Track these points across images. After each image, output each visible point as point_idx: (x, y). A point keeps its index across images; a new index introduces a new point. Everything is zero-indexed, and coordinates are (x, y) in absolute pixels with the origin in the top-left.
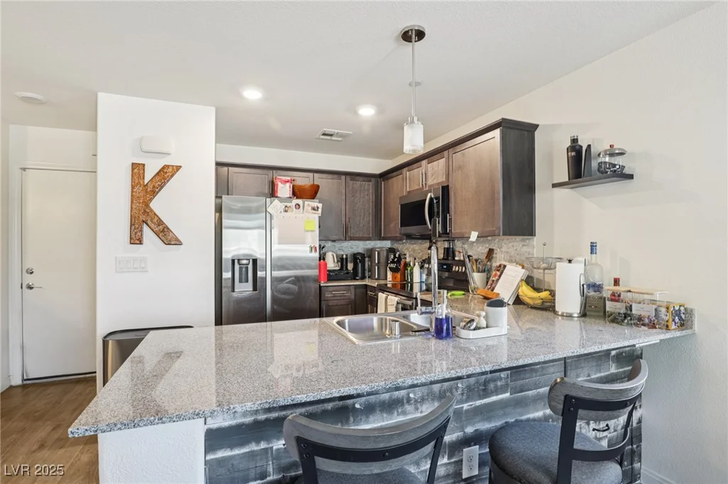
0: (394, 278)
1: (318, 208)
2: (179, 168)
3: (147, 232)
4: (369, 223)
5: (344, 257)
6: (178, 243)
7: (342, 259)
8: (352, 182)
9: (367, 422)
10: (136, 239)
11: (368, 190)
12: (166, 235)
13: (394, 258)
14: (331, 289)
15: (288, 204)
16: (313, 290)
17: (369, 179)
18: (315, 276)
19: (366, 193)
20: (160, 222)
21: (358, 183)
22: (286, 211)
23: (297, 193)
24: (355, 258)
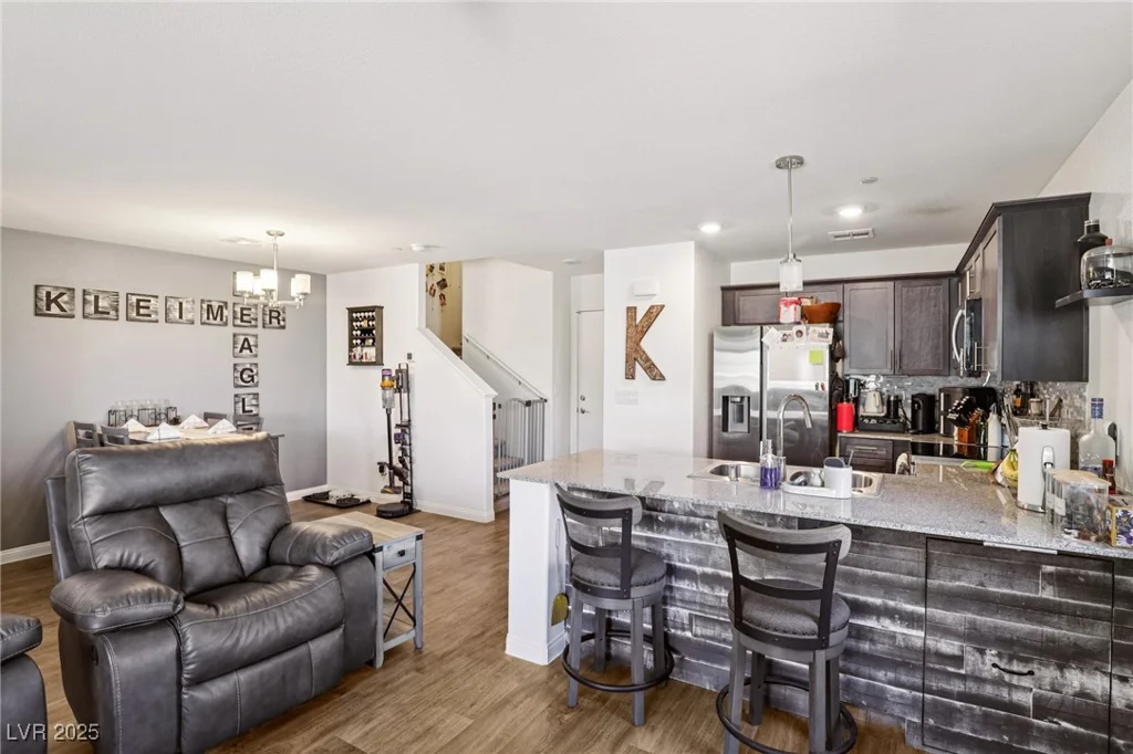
0: (960, 435)
1: (828, 334)
2: (662, 307)
3: (639, 370)
4: (937, 348)
5: (892, 399)
6: (662, 378)
7: (889, 401)
8: (905, 290)
10: (630, 375)
11: (936, 298)
12: (655, 374)
13: (959, 404)
14: (856, 441)
15: (787, 332)
16: (820, 440)
17: (936, 281)
18: (822, 421)
19: (933, 304)
20: (648, 359)
21: (918, 289)
22: (784, 340)
23: (808, 316)
24: (914, 402)
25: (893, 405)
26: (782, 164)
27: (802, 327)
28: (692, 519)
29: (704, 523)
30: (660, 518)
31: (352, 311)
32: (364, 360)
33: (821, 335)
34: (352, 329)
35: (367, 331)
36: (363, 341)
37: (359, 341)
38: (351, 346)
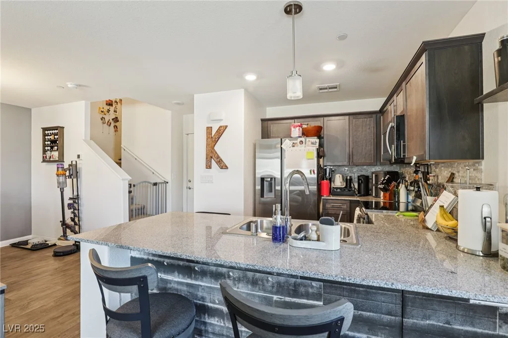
0: (385, 197)
1: (316, 142)
2: (226, 127)
3: (214, 163)
4: (371, 151)
5: (348, 178)
6: (227, 168)
7: (347, 179)
8: (354, 120)
9: (202, 281)
10: (209, 166)
11: (370, 125)
12: (223, 166)
13: (384, 180)
14: (331, 201)
15: (295, 142)
16: (312, 201)
17: (370, 115)
18: (314, 191)
19: (368, 127)
20: (218, 157)
21: (360, 121)
22: (293, 146)
23: (306, 133)
24: (359, 180)
25: (348, 181)
26: (288, 10)
27: (303, 139)
28: (220, 269)
29: (229, 272)
30: (196, 269)
31: (44, 129)
32: (52, 159)
33: (313, 143)
34: (44, 140)
35: (54, 142)
36: (52, 147)
37: (49, 148)
38: (45, 151)
